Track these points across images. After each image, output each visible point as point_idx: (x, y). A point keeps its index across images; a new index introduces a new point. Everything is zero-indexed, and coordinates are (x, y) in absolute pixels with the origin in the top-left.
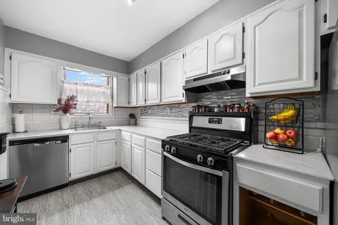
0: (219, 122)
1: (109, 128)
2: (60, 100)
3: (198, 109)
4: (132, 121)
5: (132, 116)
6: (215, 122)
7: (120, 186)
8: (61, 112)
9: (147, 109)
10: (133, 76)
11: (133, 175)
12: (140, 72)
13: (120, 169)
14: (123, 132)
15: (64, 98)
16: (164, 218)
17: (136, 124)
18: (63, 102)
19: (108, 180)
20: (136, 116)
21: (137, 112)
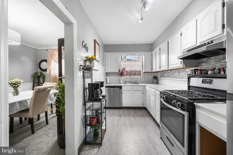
0: (210, 82)
1: (140, 84)
2: (119, 70)
3: (195, 72)
4: (155, 81)
5: (155, 78)
6: (207, 82)
7: (143, 116)
8: (120, 75)
9: (163, 73)
10: (154, 52)
11: (150, 112)
12: (157, 49)
13: (145, 108)
14: (147, 87)
15: (121, 69)
16: (161, 138)
17: (157, 83)
18: (121, 71)
19: (138, 112)
20: (158, 78)
21: (159, 75)
